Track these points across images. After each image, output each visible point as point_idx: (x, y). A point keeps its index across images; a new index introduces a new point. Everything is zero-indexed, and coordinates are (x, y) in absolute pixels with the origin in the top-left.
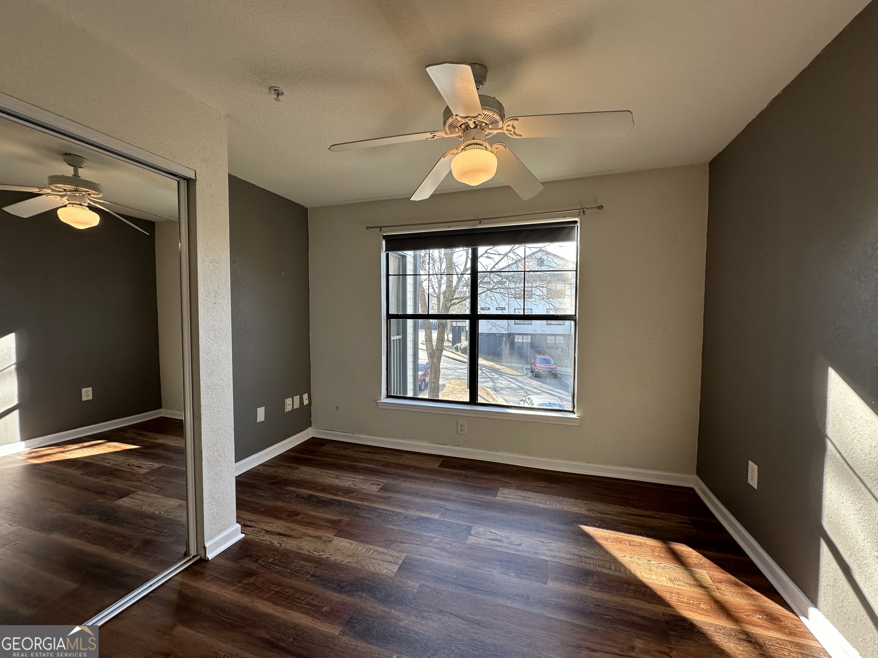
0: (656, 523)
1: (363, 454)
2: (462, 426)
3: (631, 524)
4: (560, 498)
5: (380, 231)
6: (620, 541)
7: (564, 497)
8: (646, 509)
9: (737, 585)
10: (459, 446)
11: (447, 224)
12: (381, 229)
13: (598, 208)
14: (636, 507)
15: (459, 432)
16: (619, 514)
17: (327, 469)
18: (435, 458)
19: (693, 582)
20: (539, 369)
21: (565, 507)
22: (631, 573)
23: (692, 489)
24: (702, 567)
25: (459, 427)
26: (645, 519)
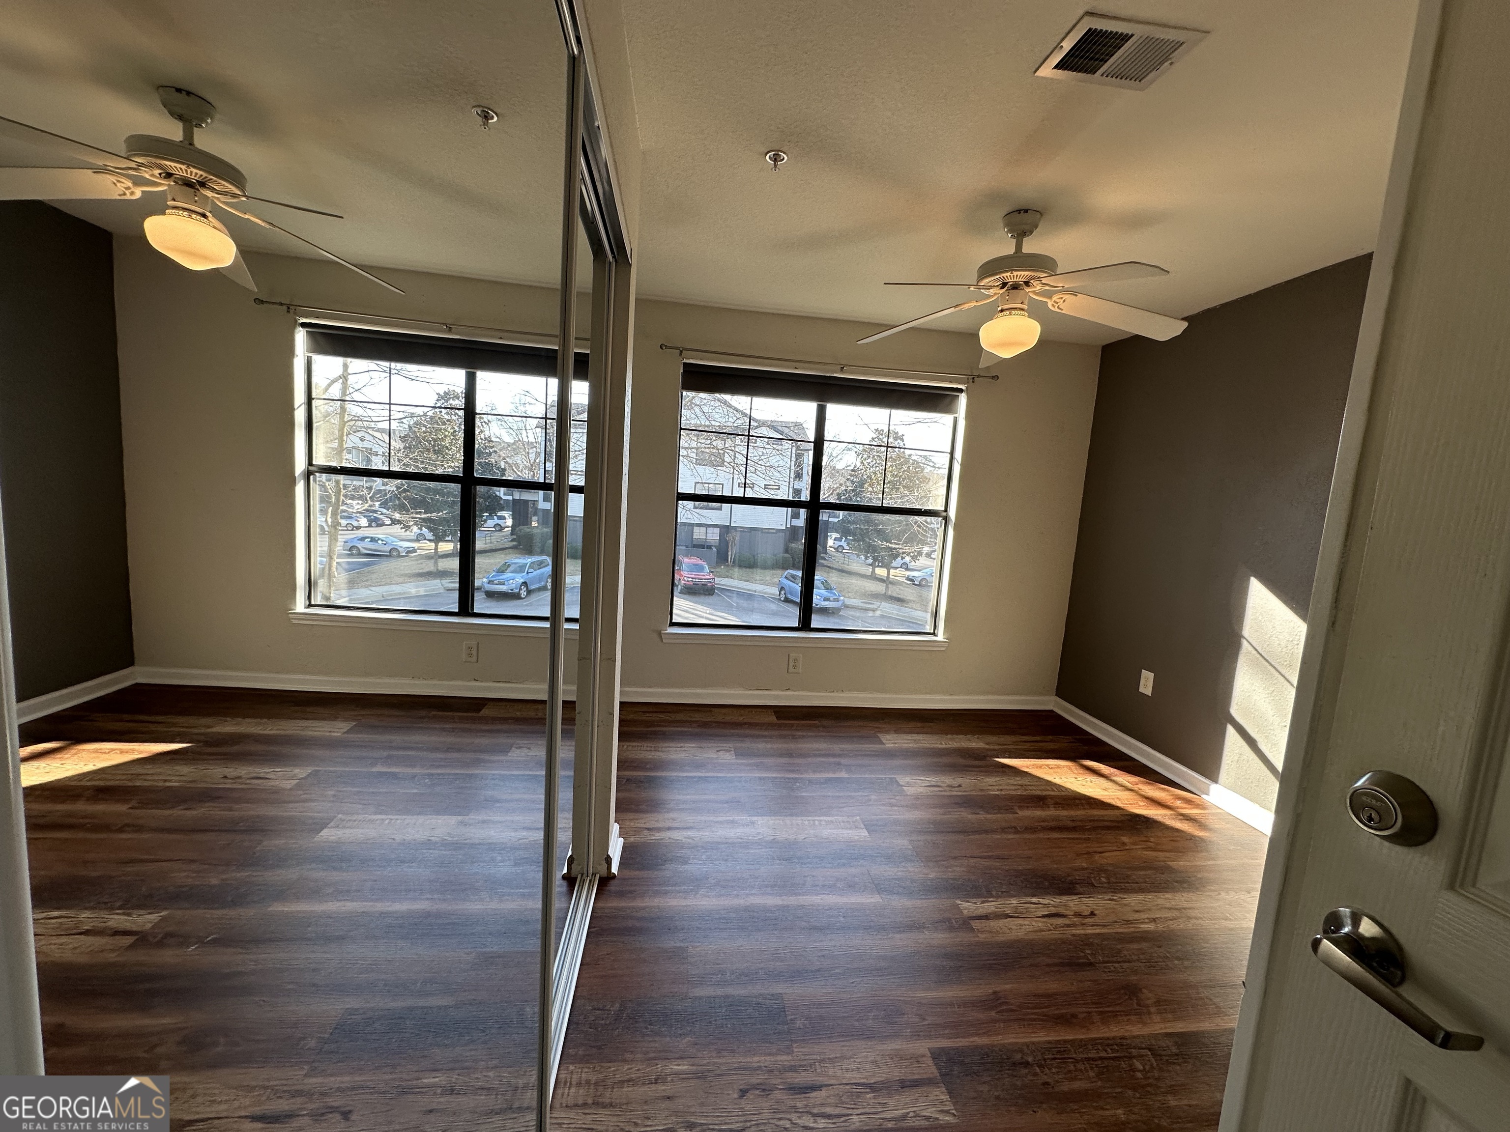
0: (1051, 746)
1: (655, 715)
2: (795, 661)
3: (1034, 750)
4: (949, 736)
5: (681, 354)
6: (1041, 767)
7: (952, 734)
8: (1034, 735)
9: (1150, 784)
10: (789, 689)
11: (794, 364)
12: (681, 352)
13: (993, 377)
14: (1023, 735)
15: (791, 669)
16: (1014, 743)
17: (630, 741)
18: (760, 710)
19: (1120, 788)
20: (688, 581)
21: (963, 744)
22: (1073, 791)
23: (1052, 711)
24: (1116, 776)
25: (791, 664)
26: (1041, 744)
